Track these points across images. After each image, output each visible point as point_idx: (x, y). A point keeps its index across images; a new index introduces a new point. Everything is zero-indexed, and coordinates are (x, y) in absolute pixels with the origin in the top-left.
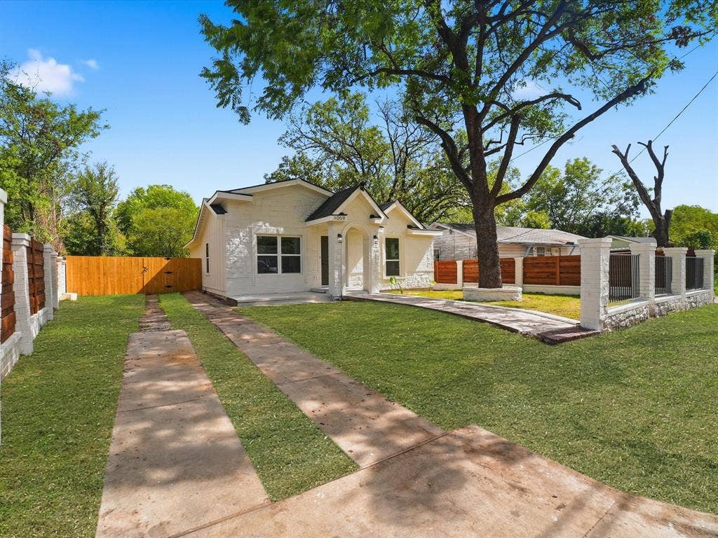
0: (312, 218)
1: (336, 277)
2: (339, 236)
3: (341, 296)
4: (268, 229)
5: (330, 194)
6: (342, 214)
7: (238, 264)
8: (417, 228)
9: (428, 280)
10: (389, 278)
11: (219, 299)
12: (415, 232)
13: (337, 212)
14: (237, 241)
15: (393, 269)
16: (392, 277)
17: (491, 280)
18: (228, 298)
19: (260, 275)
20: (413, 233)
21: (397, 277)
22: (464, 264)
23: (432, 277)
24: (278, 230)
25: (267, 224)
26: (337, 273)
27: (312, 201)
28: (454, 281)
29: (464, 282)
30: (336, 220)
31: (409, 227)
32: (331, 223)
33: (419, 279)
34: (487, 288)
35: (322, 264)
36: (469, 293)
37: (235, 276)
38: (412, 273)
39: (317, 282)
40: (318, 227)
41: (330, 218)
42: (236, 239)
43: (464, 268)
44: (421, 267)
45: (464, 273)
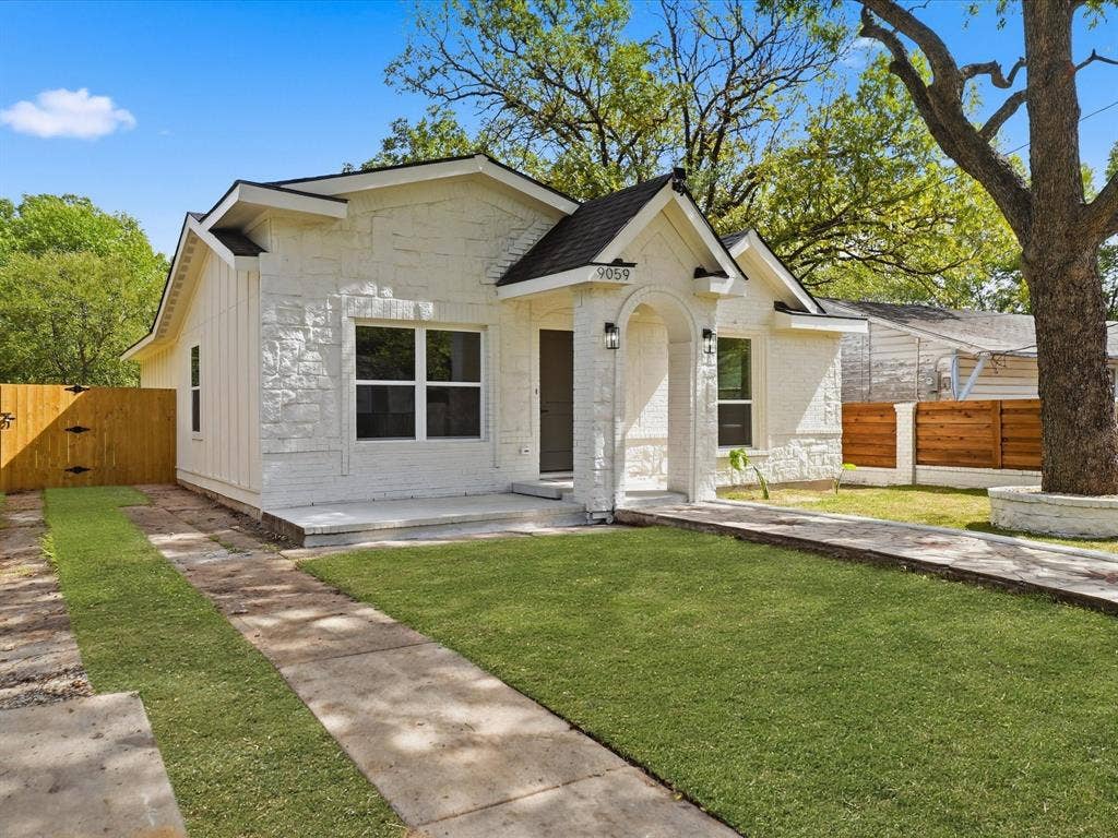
0: (516, 273)
1: (600, 453)
2: (610, 328)
3: (613, 512)
4: (389, 307)
5: (568, 207)
6: (618, 262)
7: (300, 411)
8: (803, 310)
9: (827, 459)
10: (726, 452)
11: (235, 514)
12: (798, 323)
13: (607, 255)
14: (296, 339)
15: (736, 427)
16: (736, 449)
17: (1093, 469)
18: (266, 516)
19: (364, 443)
20: (794, 326)
21: (748, 451)
22: (917, 412)
23: (835, 449)
24: (417, 309)
25: (388, 292)
26: (601, 441)
27: (517, 225)
28: (888, 459)
29: (918, 463)
30: (605, 280)
31: (780, 306)
32: (586, 288)
33: (804, 457)
34: (1081, 493)
35: (542, 411)
36: (1024, 509)
37: (292, 446)
38: (784, 437)
39: (528, 466)
40: (530, 302)
41: (588, 274)
42: (295, 335)
43: (917, 425)
44: (808, 424)
45: (917, 439)
